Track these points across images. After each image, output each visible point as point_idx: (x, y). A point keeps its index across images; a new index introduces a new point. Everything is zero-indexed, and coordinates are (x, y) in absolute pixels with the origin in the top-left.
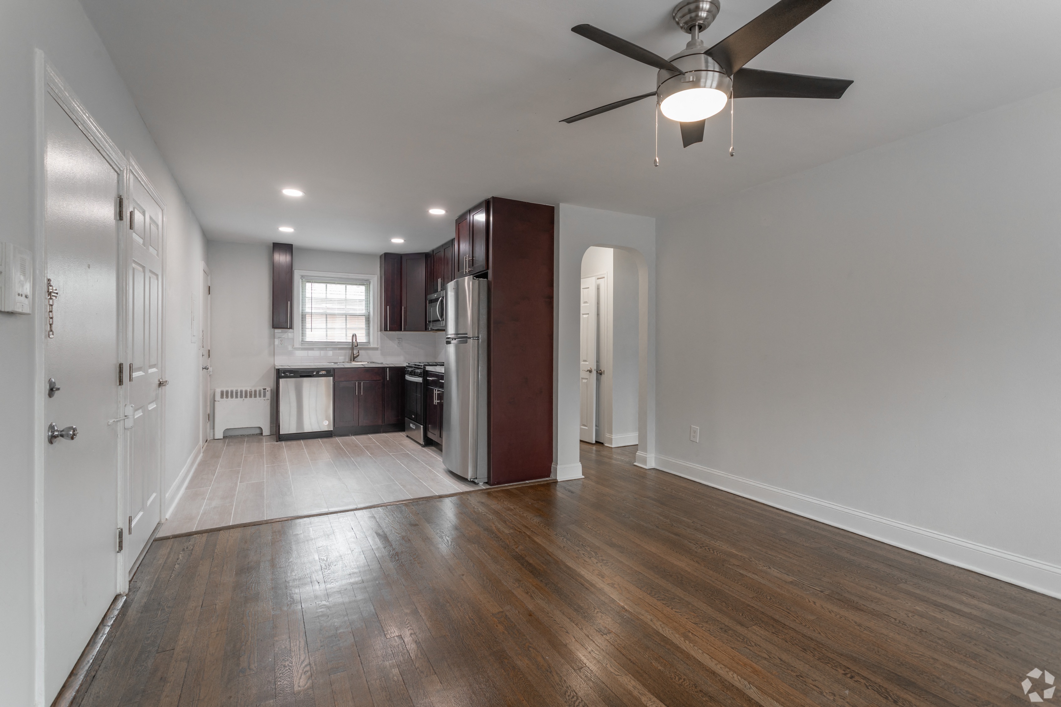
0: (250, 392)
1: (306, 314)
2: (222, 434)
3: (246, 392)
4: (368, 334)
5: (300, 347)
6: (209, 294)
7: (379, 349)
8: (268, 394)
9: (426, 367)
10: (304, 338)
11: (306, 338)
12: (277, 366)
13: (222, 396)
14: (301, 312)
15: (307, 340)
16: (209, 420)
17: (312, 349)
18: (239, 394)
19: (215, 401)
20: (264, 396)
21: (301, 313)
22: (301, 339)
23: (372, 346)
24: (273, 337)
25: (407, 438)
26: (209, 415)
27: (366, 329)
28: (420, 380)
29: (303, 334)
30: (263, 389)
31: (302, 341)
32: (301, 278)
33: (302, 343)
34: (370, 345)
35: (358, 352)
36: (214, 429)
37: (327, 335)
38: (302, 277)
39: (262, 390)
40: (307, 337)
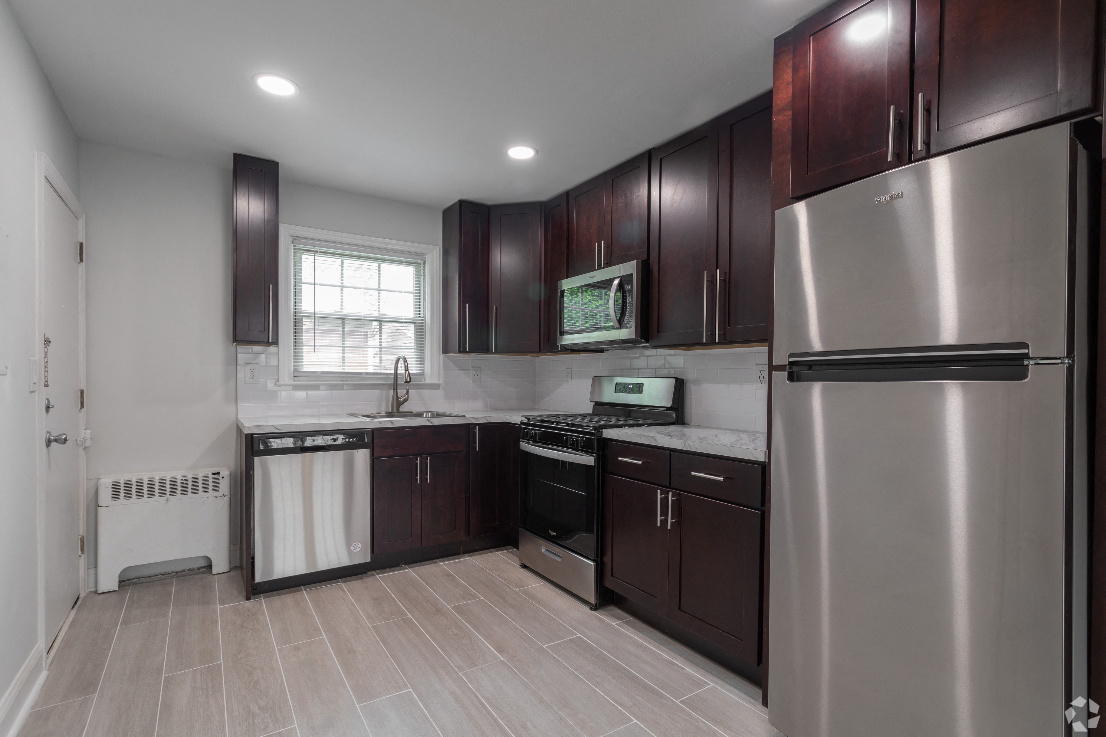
0: (182, 481)
1: (303, 316)
2: (118, 578)
3: (173, 482)
4: (421, 359)
5: (292, 382)
6: (81, 260)
7: (441, 387)
8: (224, 486)
9: (604, 430)
10: (298, 366)
11: (303, 365)
12: (248, 427)
13: (116, 494)
14: (292, 311)
15: (304, 370)
16: (83, 550)
17: (316, 387)
18: (157, 487)
19: (99, 506)
20: (216, 488)
21: (292, 314)
22: (292, 368)
23: (428, 381)
24: (233, 362)
25: (523, 570)
26: (82, 540)
27: (417, 349)
28: (588, 460)
29: (297, 357)
30: (214, 474)
31: (296, 370)
32: (293, 242)
33: (296, 374)
34: (425, 380)
35: (407, 393)
36: (96, 567)
37: (344, 360)
38: (295, 239)
39: (210, 475)
40: (304, 363)
